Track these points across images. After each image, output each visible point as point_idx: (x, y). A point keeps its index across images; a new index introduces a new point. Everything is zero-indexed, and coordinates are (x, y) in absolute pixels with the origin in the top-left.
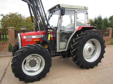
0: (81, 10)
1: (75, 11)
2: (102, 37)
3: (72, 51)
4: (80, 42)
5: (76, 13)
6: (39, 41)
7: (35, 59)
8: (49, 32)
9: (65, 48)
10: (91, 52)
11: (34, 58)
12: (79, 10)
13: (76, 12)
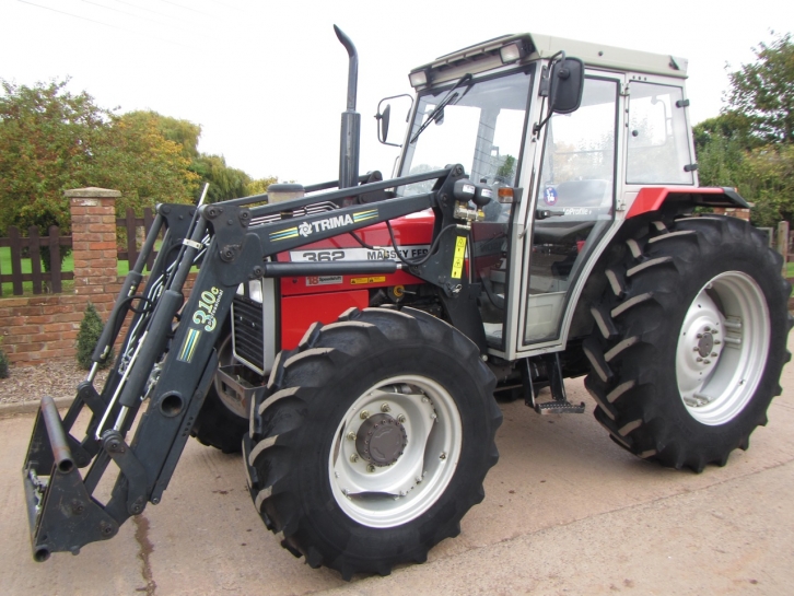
0: (650, 79)
1: (618, 81)
2: (774, 261)
3: (609, 356)
4: (665, 290)
5: (621, 99)
6: (385, 289)
7: (396, 411)
8: (464, 222)
9: (555, 336)
10: (708, 358)
11: (385, 403)
12: (643, 77)
13: (623, 89)
